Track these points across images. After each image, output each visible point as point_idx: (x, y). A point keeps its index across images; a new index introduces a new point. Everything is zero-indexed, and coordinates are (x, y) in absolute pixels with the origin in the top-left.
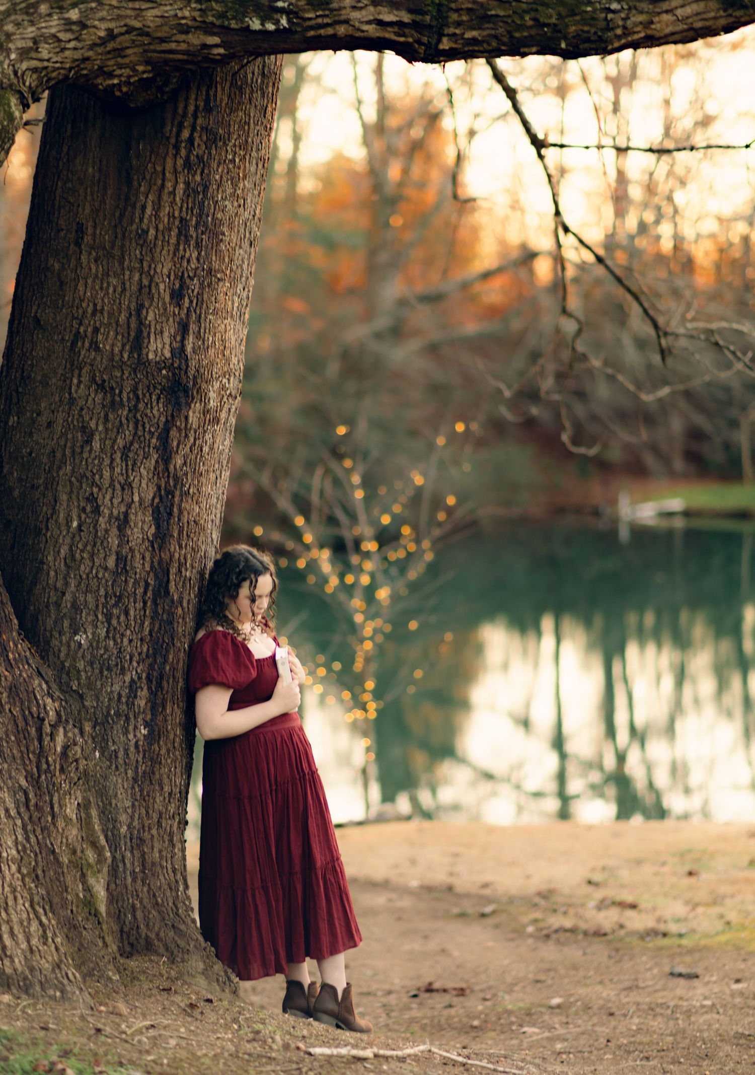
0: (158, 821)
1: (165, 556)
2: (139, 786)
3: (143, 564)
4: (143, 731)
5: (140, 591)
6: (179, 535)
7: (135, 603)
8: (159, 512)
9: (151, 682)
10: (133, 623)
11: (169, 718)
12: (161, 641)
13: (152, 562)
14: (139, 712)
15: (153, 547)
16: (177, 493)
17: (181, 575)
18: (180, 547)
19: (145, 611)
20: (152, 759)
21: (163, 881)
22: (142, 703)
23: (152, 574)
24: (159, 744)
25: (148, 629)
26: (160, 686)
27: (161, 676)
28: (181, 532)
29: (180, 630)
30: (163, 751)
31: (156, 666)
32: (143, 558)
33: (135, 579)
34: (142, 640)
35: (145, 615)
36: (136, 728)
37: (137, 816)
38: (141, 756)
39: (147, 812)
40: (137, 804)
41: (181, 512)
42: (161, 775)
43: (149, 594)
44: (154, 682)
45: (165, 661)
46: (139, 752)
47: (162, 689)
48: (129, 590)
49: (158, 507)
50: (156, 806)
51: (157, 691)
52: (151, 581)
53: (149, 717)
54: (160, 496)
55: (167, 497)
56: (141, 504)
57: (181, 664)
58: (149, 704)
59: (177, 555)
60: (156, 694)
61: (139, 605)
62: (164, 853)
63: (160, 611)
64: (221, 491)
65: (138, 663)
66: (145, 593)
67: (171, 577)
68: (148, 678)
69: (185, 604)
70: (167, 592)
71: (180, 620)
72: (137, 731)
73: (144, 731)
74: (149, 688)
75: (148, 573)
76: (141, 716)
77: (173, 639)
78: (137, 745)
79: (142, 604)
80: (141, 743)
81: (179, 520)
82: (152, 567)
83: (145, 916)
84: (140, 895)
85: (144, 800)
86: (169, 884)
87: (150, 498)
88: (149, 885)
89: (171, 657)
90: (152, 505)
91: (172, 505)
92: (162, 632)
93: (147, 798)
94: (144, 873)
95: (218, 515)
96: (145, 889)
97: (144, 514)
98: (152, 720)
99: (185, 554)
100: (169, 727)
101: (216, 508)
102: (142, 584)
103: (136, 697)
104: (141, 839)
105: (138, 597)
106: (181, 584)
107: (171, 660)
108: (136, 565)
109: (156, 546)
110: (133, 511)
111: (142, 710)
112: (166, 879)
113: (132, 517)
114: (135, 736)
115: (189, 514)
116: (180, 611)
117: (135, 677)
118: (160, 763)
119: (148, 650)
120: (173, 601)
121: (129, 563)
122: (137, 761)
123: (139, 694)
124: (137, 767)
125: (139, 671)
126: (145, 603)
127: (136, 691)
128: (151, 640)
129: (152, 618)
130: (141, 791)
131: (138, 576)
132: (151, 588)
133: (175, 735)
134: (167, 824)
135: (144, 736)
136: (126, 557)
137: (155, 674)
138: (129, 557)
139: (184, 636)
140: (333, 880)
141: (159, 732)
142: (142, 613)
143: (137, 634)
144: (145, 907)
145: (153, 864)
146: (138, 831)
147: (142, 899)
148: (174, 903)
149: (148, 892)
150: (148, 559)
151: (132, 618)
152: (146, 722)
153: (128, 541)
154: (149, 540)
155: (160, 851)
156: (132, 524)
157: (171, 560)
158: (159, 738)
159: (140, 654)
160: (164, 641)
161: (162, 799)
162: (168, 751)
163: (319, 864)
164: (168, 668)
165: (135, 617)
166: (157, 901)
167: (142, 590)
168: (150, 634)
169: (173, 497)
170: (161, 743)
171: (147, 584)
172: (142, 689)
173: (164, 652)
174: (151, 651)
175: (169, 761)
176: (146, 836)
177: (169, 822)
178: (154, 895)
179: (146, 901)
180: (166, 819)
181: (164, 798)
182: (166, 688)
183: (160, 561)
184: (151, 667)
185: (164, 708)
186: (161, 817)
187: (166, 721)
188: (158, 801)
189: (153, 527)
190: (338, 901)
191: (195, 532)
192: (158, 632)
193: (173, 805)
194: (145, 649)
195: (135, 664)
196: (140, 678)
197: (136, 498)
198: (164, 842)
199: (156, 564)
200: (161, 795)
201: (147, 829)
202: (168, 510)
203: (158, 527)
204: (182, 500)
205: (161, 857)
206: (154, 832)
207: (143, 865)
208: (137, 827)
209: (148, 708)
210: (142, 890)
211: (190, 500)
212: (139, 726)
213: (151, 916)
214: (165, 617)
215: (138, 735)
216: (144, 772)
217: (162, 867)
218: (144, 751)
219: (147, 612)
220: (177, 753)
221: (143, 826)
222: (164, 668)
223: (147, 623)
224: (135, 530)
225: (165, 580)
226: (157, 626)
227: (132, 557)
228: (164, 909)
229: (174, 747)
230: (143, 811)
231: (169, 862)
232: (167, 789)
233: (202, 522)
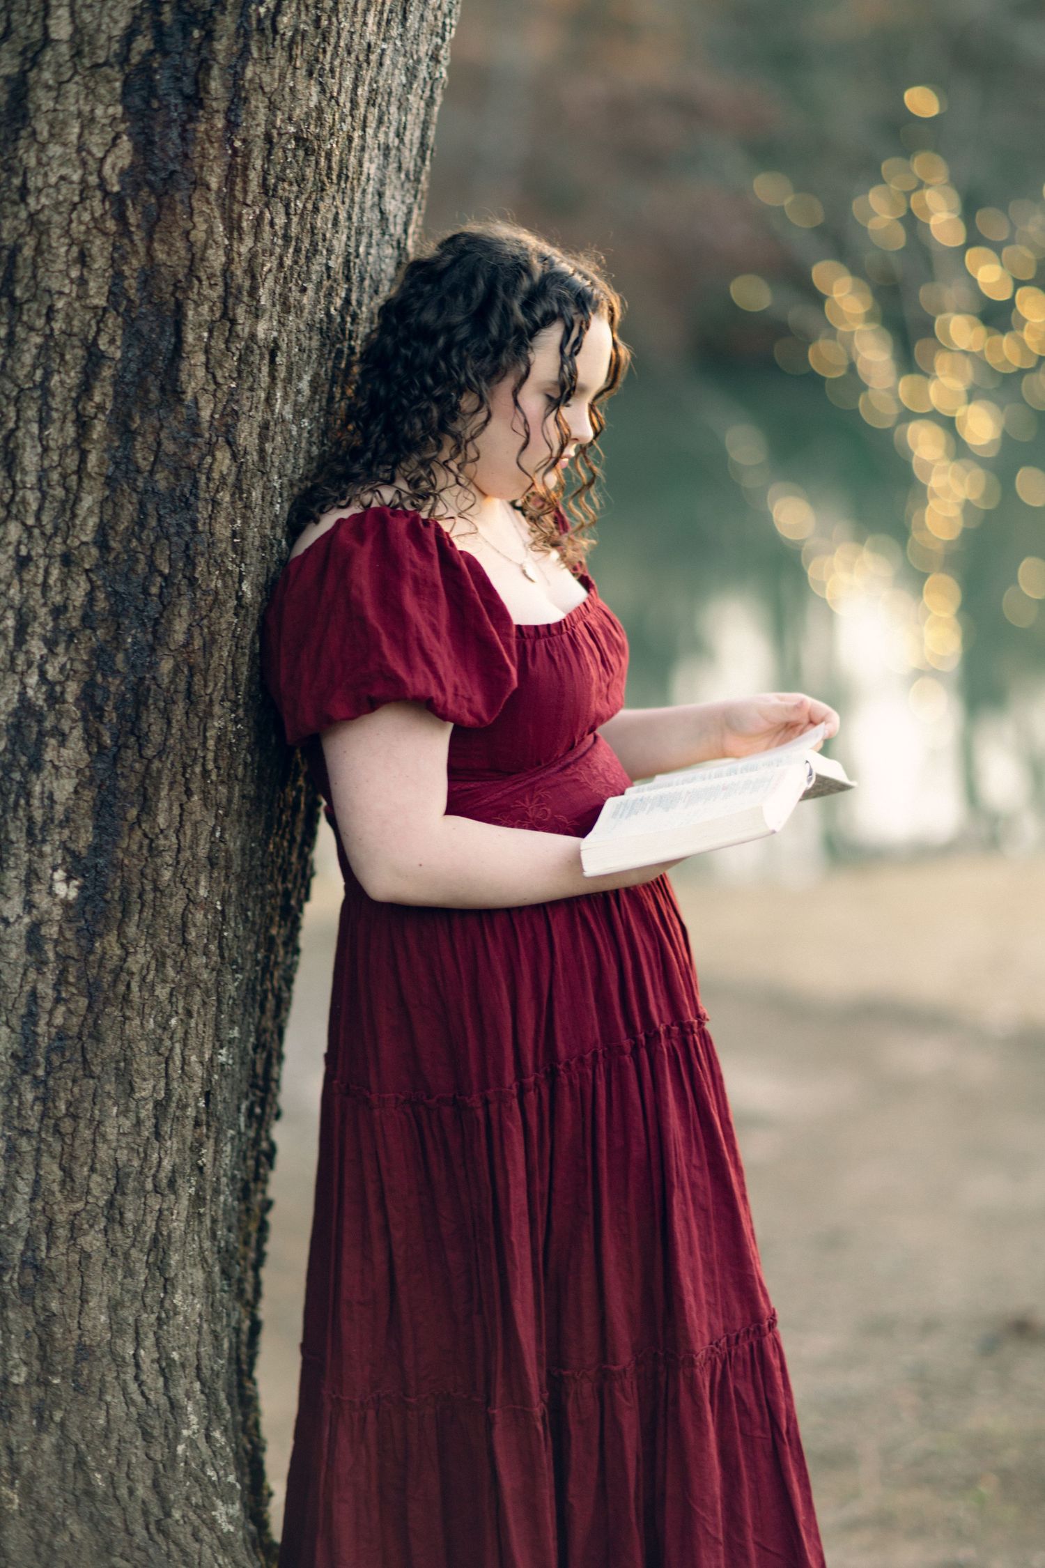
0: (111, 1204)
1: (169, 256)
2: (36, 1082)
3: (82, 282)
4: (61, 889)
5: (65, 380)
6: (229, 180)
7: (43, 423)
8: (151, 90)
9: (99, 712)
10: (32, 498)
11: (167, 842)
12: (141, 567)
13: (119, 276)
14: (48, 820)
15: (121, 218)
16: (227, 23)
17: (232, 336)
18: (233, 227)
19: (84, 455)
20: (92, 990)
21: (119, 1410)
22: (64, 788)
23: (111, 321)
24: (121, 934)
25: (92, 522)
26: (132, 729)
27: (139, 697)
28: (235, 172)
29: (222, 530)
30: (138, 961)
31: (120, 657)
32: (83, 259)
33: (50, 336)
34: (67, 560)
35: (81, 470)
36: (31, 877)
37: (24, 1188)
38: (51, 977)
39: (68, 1173)
40: (24, 1145)
41: (238, 98)
42: (128, 1044)
43: (101, 393)
44: (111, 715)
45: (158, 639)
46: (41, 964)
47: (142, 740)
48: (21, 373)
49: (145, 69)
50: (103, 1152)
51: (120, 747)
52: (111, 346)
53: (85, 839)
54: (158, 27)
55: (187, 34)
56: (78, 54)
57: (224, 652)
58: (88, 794)
59: (216, 259)
60: (116, 759)
61: (62, 433)
62: (128, 1314)
63: (143, 459)
64: (424, 48)
65: (51, 644)
66: (86, 388)
67: (190, 337)
68: (90, 702)
69: (247, 435)
70: (173, 391)
71: (225, 497)
72: (40, 889)
73: (66, 890)
74: (91, 737)
75: (100, 315)
76: (56, 836)
77: (191, 562)
78: (34, 940)
79: (71, 430)
80: (51, 931)
81: (232, 126)
82: (115, 294)
83: (39, 1539)
84: (27, 1464)
85: (57, 1131)
86: (141, 1420)
87: (117, 32)
88: (62, 1425)
89: (180, 627)
90: (124, 59)
91: (204, 66)
92: (149, 535)
93: (67, 1126)
94: (47, 1384)
95: (413, 134)
96: (48, 1442)
97: (90, 91)
98: (95, 849)
99: (253, 255)
100: (167, 875)
101: (403, 107)
102: (74, 354)
103: (36, 765)
104: (38, 1269)
105: (55, 403)
106: (231, 363)
107: (180, 637)
108: (55, 285)
109: (133, 217)
110: (47, 76)
111: (59, 811)
112: (129, 1402)
113: (44, 99)
114: (29, 905)
115: (272, 107)
116: (223, 460)
117: (37, 696)
118: (126, 999)
119: (91, 597)
120: (193, 423)
121: (24, 273)
122: (34, 994)
123: (49, 755)
124: (31, 1017)
125: (52, 672)
126: (83, 425)
127: (40, 744)
128: (102, 563)
129: (110, 482)
130: (47, 1098)
131: (58, 325)
132: (107, 372)
133: (190, 900)
134: (146, 1208)
135: (66, 904)
136: (16, 250)
137: (114, 684)
138: (27, 252)
139: (240, 551)
140: (750, 1399)
141: (125, 891)
142: (72, 462)
143: (48, 539)
144: (40, 1508)
145: (84, 1352)
146: (30, 1241)
147: (33, 1477)
148: (156, 1485)
149: (59, 1451)
150: (100, 263)
151: (31, 479)
152: (75, 856)
153: (24, 191)
154: (106, 194)
155: (114, 1306)
156: (43, 129)
157: (191, 272)
158: (126, 912)
159: (58, 612)
160: (151, 564)
161: (127, 1124)
162: (160, 959)
163: (701, 1349)
164: (166, 666)
165: (43, 475)
166: (89, 1482)
167: (73, 377)
168: (102, 541)
169: (209, 36)
170: (132, 931)
171: (94, 358)
172: (63, 738)
173: (153, 609)
174: (102, 604)
175: (162, 992)
176: (58, 1256)
177: (155, 1203)
178: (80, 1463)
179: (46, 1485)
180: (141, 1192)
181: (139, 1123)
182: (156, 738)
183: (149, 276)
184: (101, 658)
185: (147, 807)
186: (120, 1188)
187: (154, 851)
188: (111, 1133)
189: (125, 144)
190: (764, 1465)
191: (301, 180)
192: (131, 534)
193: (172, 1144)
194: (78, 594)
195: (37, 648)
196: (54, 699)
197: (61, 28)
198: (130, 1273)
199: (131, 284)
200: (124, 1113)
201: (62, 1232)
202: (187, 86)
203: (145, 146)
204: (244, 54)
205: (116, 1328)
206: (93, 1241)
207: (43, 1358)
208: (24, 1227)
209: (85, 806)
210: (35, 1447)
211: (280, 59)
212: (44, 867)
213: (62, 1540)
214: (162, 481)
215: (43, 901)
216: (62, 1035)
217: (118, 1361)
218: (63, 958)
219: (93, 459)
220: (198, 961)
221: (51, 1224)
222: (153, 666)
223: (87, 501)
224: (55, 150)
225: (166, 345)
226: (128, 512)
227: (38, 250)
228: (113, 1513)
229: (185, 943)
230: (52, 1171)
231: (149, 1341)
232: (145, 1089)
233: (335, 146)
